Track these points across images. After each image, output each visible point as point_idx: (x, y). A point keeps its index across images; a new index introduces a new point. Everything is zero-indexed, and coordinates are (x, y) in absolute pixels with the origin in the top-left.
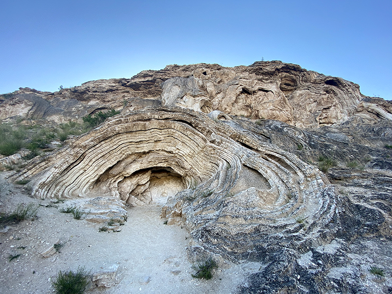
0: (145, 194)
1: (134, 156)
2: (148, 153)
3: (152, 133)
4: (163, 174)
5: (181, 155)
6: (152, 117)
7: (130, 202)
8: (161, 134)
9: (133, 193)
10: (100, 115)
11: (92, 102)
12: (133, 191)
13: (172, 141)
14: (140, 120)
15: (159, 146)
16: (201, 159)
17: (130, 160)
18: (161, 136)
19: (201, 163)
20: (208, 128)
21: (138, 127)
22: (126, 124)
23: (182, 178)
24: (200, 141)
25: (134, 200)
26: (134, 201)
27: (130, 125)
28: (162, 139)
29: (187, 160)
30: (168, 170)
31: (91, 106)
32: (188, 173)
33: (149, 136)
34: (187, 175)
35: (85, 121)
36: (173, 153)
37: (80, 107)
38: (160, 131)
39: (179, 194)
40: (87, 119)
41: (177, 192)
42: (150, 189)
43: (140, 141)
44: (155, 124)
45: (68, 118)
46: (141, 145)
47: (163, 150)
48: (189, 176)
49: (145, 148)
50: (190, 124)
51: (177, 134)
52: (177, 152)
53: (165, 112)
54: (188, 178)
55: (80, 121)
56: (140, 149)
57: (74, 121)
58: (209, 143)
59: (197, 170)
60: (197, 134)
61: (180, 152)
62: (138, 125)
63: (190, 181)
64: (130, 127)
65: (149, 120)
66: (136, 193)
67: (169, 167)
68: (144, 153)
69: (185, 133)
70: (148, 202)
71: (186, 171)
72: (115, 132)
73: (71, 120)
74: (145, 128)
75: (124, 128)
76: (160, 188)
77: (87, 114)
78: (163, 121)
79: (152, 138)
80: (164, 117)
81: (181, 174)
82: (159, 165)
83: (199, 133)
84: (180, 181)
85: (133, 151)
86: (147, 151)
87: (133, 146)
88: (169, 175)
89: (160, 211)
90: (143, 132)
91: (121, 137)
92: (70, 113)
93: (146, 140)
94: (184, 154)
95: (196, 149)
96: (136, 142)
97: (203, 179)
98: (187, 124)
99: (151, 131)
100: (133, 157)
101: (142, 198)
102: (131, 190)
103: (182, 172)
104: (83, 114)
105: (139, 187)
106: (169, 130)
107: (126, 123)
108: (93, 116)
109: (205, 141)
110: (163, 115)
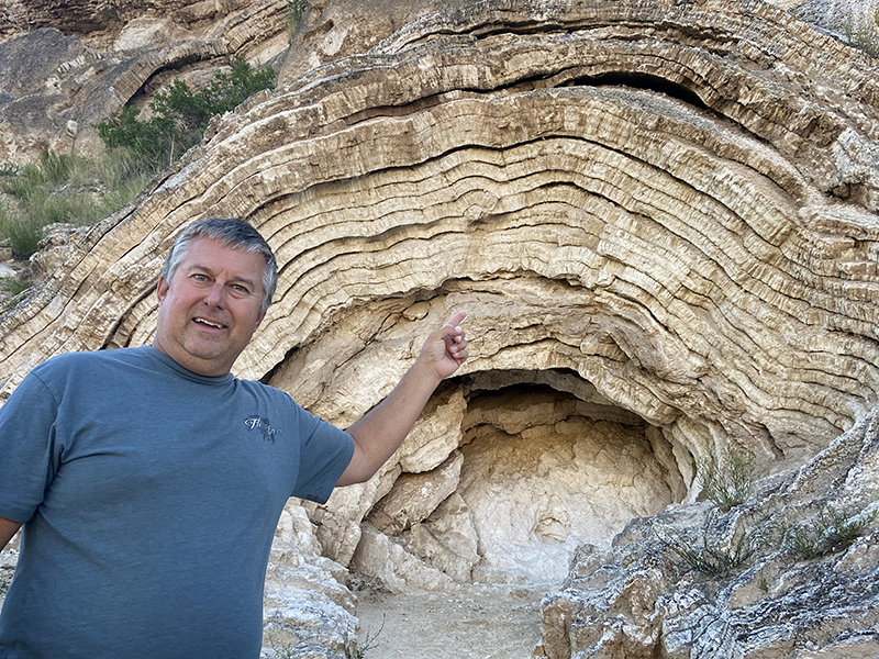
0: (441, 525)
1: (365, 315)
2: (441, 292)
3: (453, 177)
4: (535, 410)
5: (634, 293)
6: (446, 83)
7: (367, 564)
8: (502, 177)
9: (381, 521)
10: (181, 101)
11: (135, 35)
12: (378, 507)
13: (573, 213)
14: (384, 110)
15: (499, 249)
16: (764, 312)
17: (347, 339)
18: (504, 190)
19: (766, 340)
20: (804, 105)
21: (373, 151)
22: (311, 142)
23: (653, 435)
24: (752, 196)
25: (390, 558)
26: (390, 563)
27: (333, 146)
28: (512, 204)
29: (673, 322)
30: (561, 385)
31: (132, 57)
32: (686, 405)
33: (438, 197)
34: (677, 414)
35: (111, 144)
36: (580, 287)
37: (83, 70)
38: (496, 158)
39: (636, 533)
40: (119, 134)
41: (627, 517)
42: (471, 498)
43: (392, 231)
44: (462, 119)
45: (34, 135)
46: (400, 253)
47: (519, 274)
48: (693, 425)
49: (421, 266)
50: (682, 92)
51: (603, 167)
52: (605, 275)
53: (522, 41)
54: (685, 435)
55: (90, 146)
56: (394, 273)
57: (60, 146)
58: (817, 206)
59: (743, 381)
60: (732, 155)
61: (628, 275)
62: (372, 140)
63: (700, 452)
64: (330, 157)
65: (430, 99)
66: (396, 522)
67: (566, 371)
68: (420, 297)
69: (650, 154)
70: (462, 568)
71: (673, 389)
72: (260, 193)
73: (47, 146)
74: (411, 149)
75: (300, 168)
76: (522, 491)
77: (115, 101)
78: (511, 98)
79: (454, 210)
80: (513, 71)
81: (641, 410)
82: (508, 360)
83: (745, 143)
84: (635, 451)
85: (358, 290)
86: (431, 282)
87: (354, 260)
88: (567, 419)
89: (534, 625)
90: (401, 176)
91: (290, 217)
92: (38, 105)
93: (419, 219)
94: (653, 288)
95: (733, 249)
96: (372, 239)
97: (791, 441)
98: (660, 99)
99: (447, 163)
100: (364, 321)
101: (431, 548)
102: (368, 505)
103: (644, 397)
104: (100, 107)
105: (409, 484)
106: (551, 146)
107: (312, 133)
108: (147, 113)
109: (789, 190)
110: (508, 56)
